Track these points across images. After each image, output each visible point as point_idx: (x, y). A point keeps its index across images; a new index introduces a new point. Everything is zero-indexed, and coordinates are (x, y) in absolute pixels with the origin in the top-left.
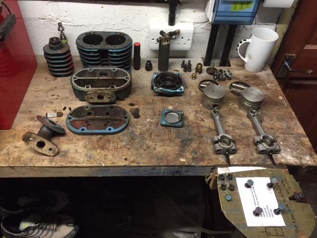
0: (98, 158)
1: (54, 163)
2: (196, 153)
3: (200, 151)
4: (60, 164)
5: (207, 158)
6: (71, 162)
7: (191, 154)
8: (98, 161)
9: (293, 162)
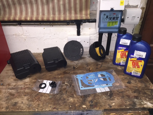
0: (34, 106)
1: (8, 110)
2: (92, 102)
3: (95, 101)
4: (12, 110)
5: (99, 105)
6: (18, 109)
7: (89, 103)
8: (34, 108)
9: (151, 107)
